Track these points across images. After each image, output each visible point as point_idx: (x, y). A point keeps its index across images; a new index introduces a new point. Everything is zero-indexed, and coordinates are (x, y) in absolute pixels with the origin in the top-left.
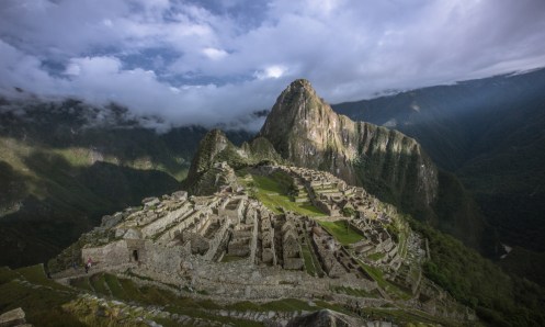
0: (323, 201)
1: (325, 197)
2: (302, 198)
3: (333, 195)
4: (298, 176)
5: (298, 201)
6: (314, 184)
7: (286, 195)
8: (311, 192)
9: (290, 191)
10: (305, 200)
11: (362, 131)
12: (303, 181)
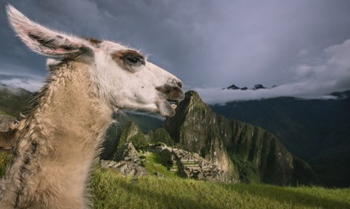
0: (186, 172)
1: (189, 169)
2: (174, 169)
3: (194, 168)
4: (175, 154)
5: (172, 170)
6: (183, 160)
7: (165, 166)
8: (180, 165)
9: (168, 164)
10: (175, 170)
11: (235, 127)
12: (177, 158)
